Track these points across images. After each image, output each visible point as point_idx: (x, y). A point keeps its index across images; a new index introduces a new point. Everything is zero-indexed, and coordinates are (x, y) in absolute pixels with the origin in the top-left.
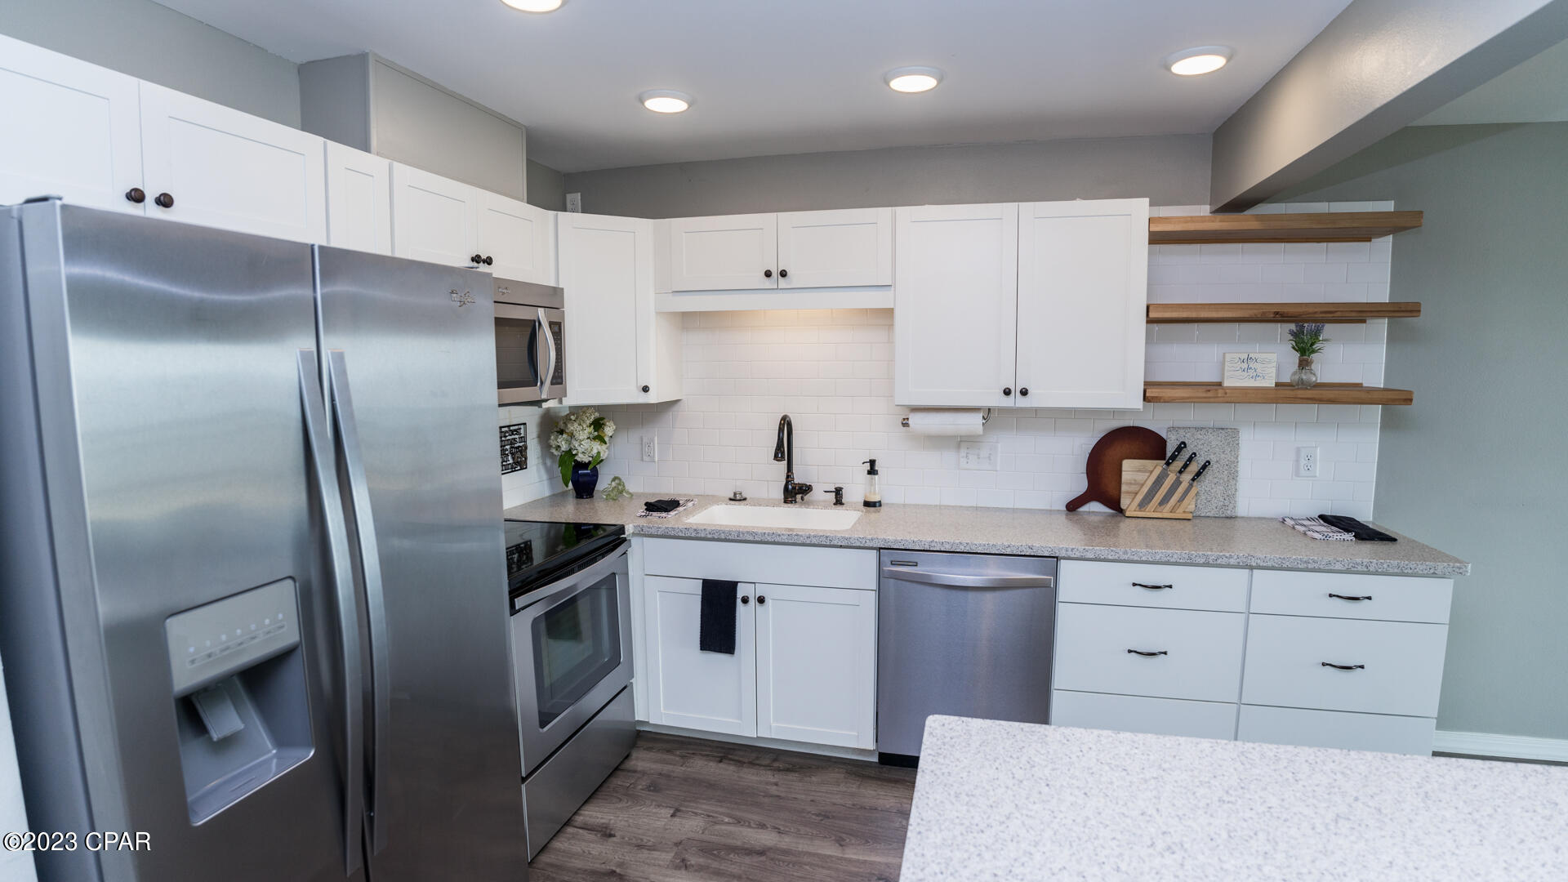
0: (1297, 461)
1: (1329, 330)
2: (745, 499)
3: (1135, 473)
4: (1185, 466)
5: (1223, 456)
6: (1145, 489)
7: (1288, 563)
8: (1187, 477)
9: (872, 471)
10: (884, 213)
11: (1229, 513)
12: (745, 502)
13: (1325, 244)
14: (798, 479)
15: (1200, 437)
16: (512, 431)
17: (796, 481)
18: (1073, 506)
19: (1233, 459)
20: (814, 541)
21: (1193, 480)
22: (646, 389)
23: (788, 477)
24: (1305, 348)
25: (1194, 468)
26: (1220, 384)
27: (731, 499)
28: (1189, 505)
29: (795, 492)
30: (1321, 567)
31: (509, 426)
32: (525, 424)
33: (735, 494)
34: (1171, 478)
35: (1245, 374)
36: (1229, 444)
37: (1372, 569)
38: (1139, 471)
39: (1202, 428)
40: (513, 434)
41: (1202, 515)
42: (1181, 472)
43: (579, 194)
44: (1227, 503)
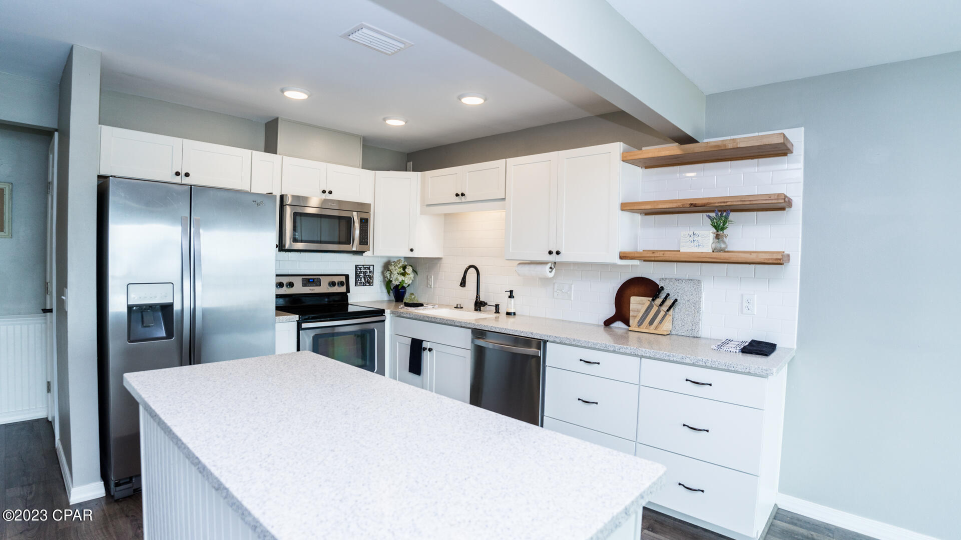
0: (742, 303)
1: (732, 216)
2: (462, 308)
3: (638, 304)
4: (663, 302)
5: (691, 297)
6: (641, 315)
7: (658, 356)
8: (665, 308)
9: (511, 296)
10: (500, 163)
11: (695, 334)
12: (462, 309)
13: (757, 160)
14: (482, 299)
15: (677, 284)
16: (365, 268)
17: (481, 300)
18: (608, 323)
19: (698, 299)
20: (449, 322)
21: (668, 310)
22: (412, 250)
23: (477, 297)
24: (719, 227)
25: (669, 302)
26: (679, 251)
27: (455, 308)
28: (667, 326)
29: (479, 305)
30: (678, 360)
31: (363, 266)
32: (373, 265)
33: (457, 305)
34: (655, 309)
35: (692, 244)
36: (695, 289)
37: (708, 365)
38: (640, 304)
39: (679, 280)
40: (365, 269)
41: (679, 334)
42: (661, 305)
43: (412, 162)
44: (694, 328)
